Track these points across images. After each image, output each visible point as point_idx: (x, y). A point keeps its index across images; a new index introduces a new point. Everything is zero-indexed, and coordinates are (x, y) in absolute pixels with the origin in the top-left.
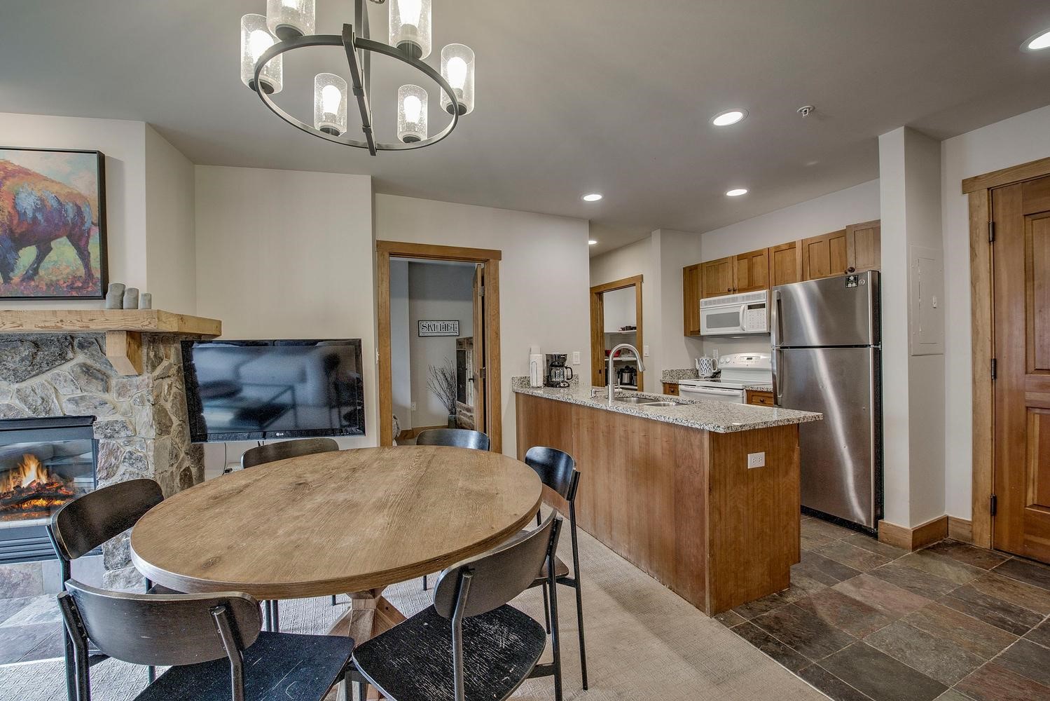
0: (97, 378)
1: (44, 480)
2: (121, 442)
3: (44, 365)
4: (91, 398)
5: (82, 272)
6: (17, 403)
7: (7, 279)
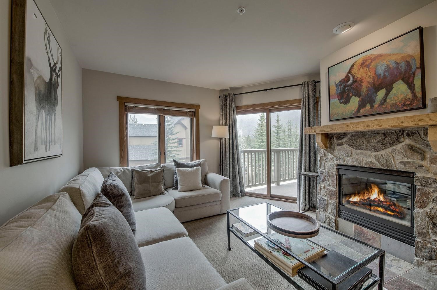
0: (418, 152)
1: (382, 199)
2: (431, 190)
3: (388, 144)
4: (414, 163)
5: (410, 95)
6: (374, 161)
7: (372, 106)
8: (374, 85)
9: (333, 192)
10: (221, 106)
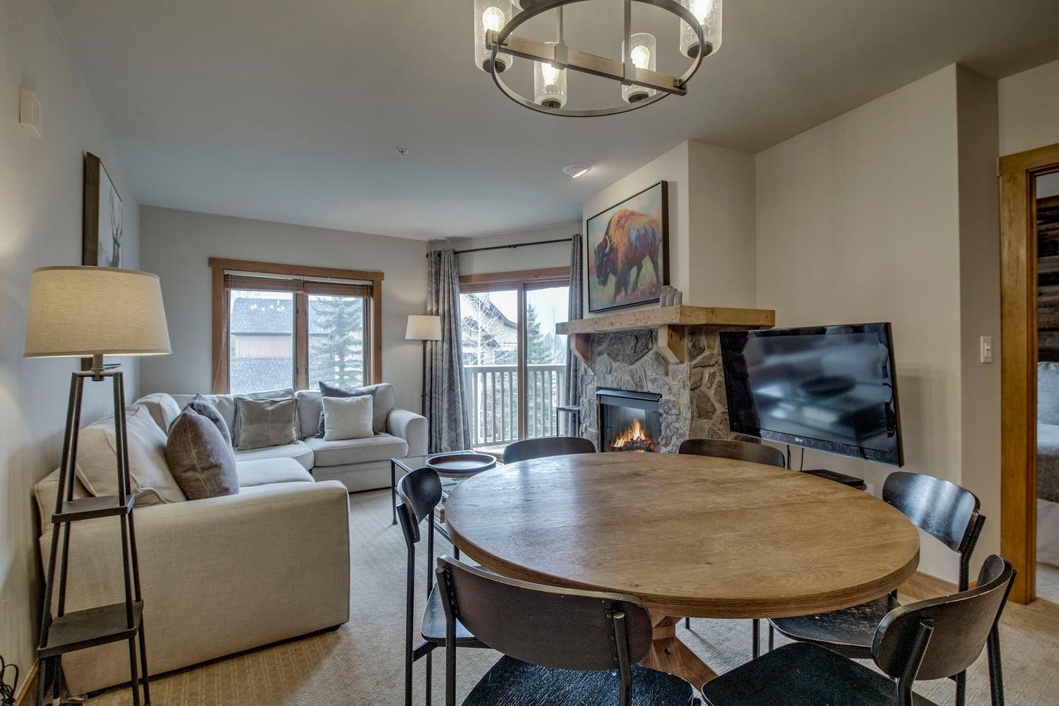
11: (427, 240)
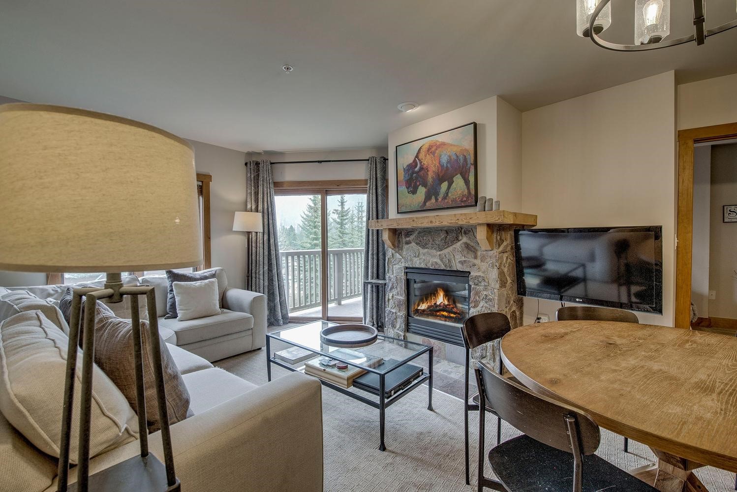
0: (472, 251)
1: (446, 303)
2: (481, 288)
3: (450, 243)
4: (469, 261)
5: (466, 191)
6: (439, 261)
7: (437, 200)
8: (438, 175)
9: (401, 302)
10: (248, 179)
11: (246, 150)
